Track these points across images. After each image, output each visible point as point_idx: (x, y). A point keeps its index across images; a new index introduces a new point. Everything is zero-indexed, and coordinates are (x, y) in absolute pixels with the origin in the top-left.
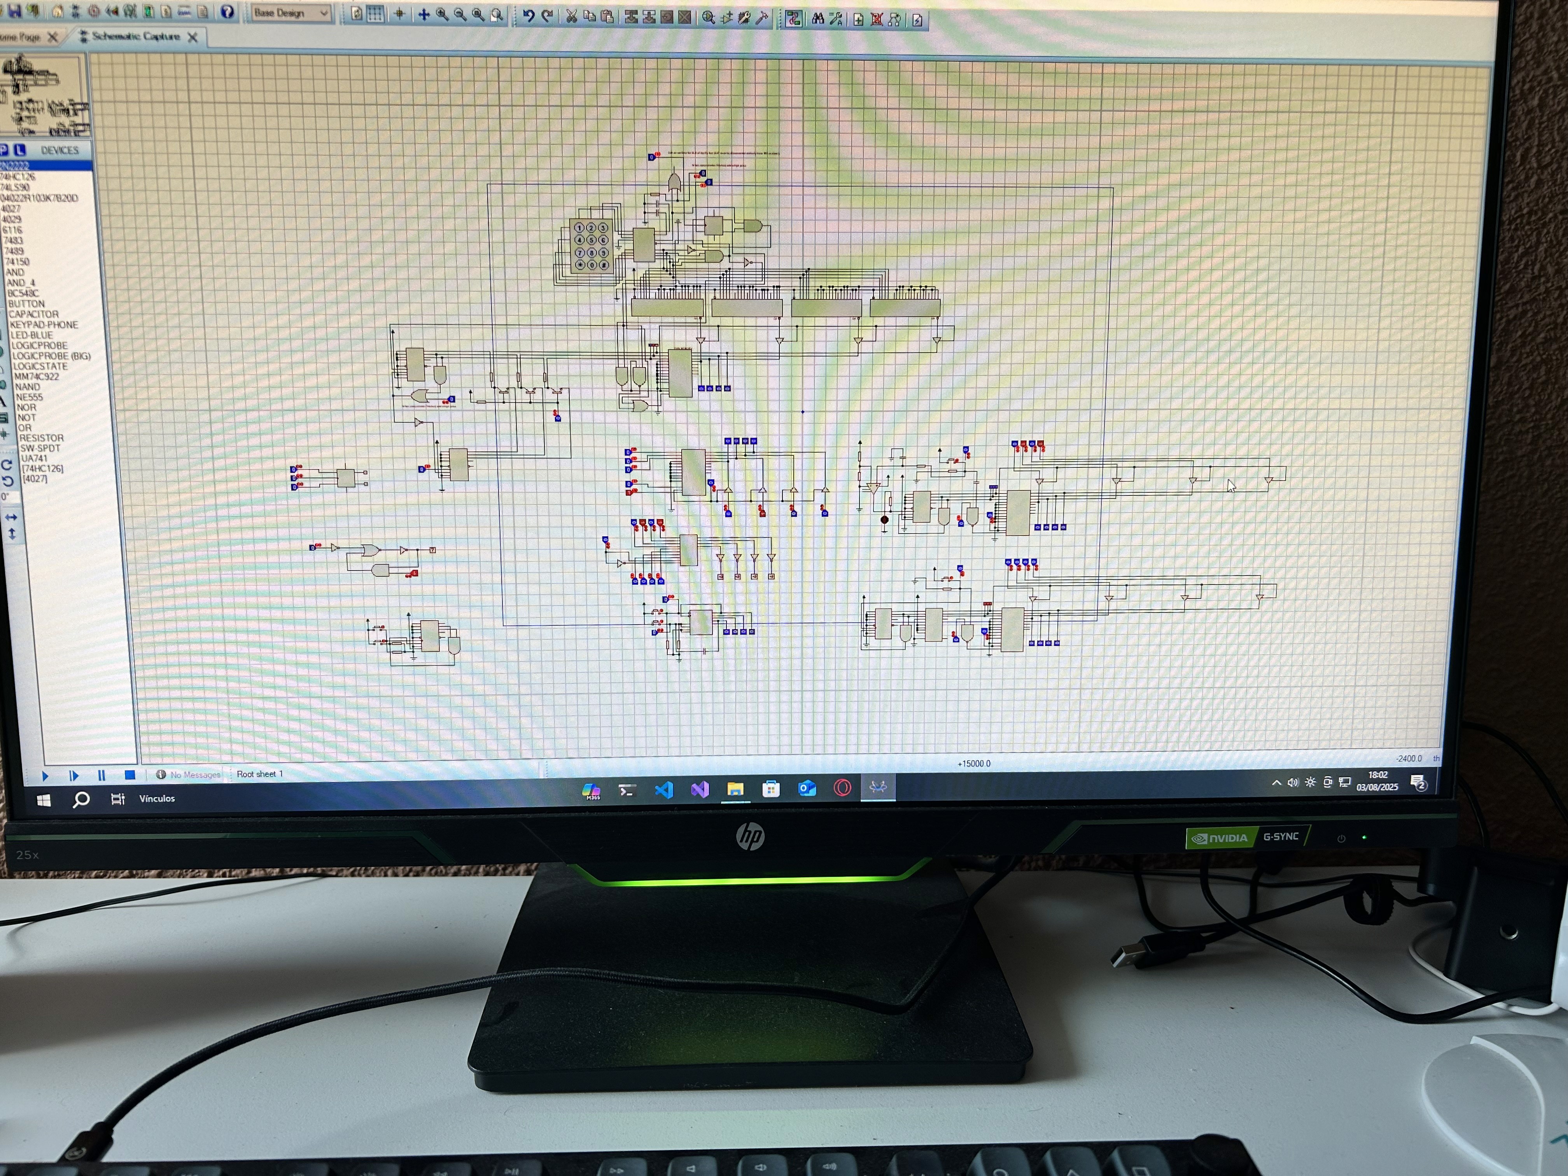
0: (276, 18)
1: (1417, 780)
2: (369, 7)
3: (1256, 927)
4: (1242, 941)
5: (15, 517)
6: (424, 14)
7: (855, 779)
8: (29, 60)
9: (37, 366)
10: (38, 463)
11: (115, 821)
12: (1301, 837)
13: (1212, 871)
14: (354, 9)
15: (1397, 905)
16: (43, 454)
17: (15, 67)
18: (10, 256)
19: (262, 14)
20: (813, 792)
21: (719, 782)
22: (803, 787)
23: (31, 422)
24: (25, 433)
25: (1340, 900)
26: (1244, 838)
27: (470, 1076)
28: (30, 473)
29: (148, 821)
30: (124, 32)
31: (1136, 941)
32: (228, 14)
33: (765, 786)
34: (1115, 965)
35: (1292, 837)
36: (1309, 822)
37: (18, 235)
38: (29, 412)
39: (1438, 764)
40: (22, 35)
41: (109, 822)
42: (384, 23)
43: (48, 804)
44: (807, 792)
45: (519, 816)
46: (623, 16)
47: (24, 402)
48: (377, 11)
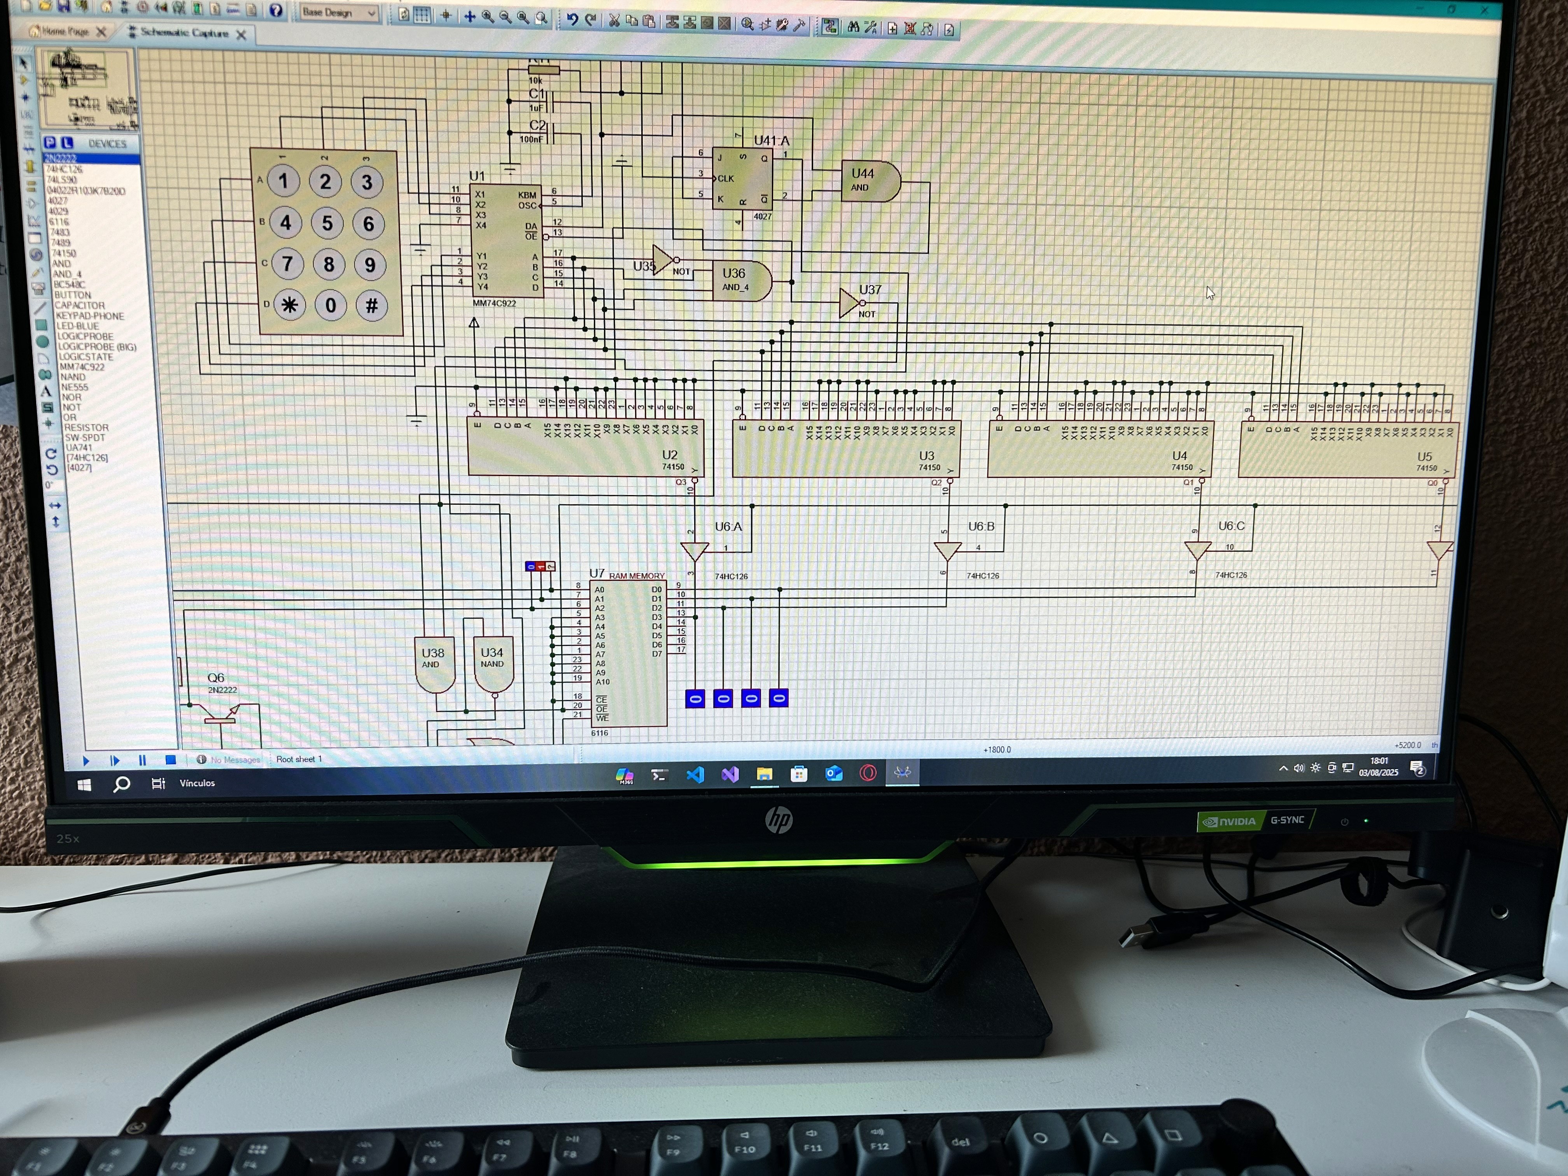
0: (324, 17)
1: (1416, 766)
2: (416, 8)
3: (1255, 908)
4: (1245, 922)
5: (58, 506)
6: (470, 17)
7: (880, 765)
8: (77, 54)
9: (83, 357)
10: (83, 452)
11: (156, 805)
12: (1307, 820)
13: (1214, 857)
14: (402, 10)
15: (1391, 887)
16: (88, 443)
17: (63, 61)
18: (57, 247)
19: (311, 13)
20: (839, 777)
21: (749, 768)
22: (829, 772)
23: (76, 412)
24: (70, 422)
25: (1338, 882)
26: (1253, 821)
27: (507, 1052)
28: (74, 462)
29: (188, 805)
30: (173, 28)
31: (1144, 922)
32: (276, 12)
33: (793, 772)
34: (1123, 945)
35: (1298, 820)
36: (1315, 806)
37: (65, 227)
38: (75, 402)
39: (1436, 750)
40: (70, 29)
41: (149, 806)
42: (430, 24)
43: (88, 788)
44: (833, 776)
45: (554, 800)
46: (665, 21)
47: (68, 392)
48: (424, 12)
